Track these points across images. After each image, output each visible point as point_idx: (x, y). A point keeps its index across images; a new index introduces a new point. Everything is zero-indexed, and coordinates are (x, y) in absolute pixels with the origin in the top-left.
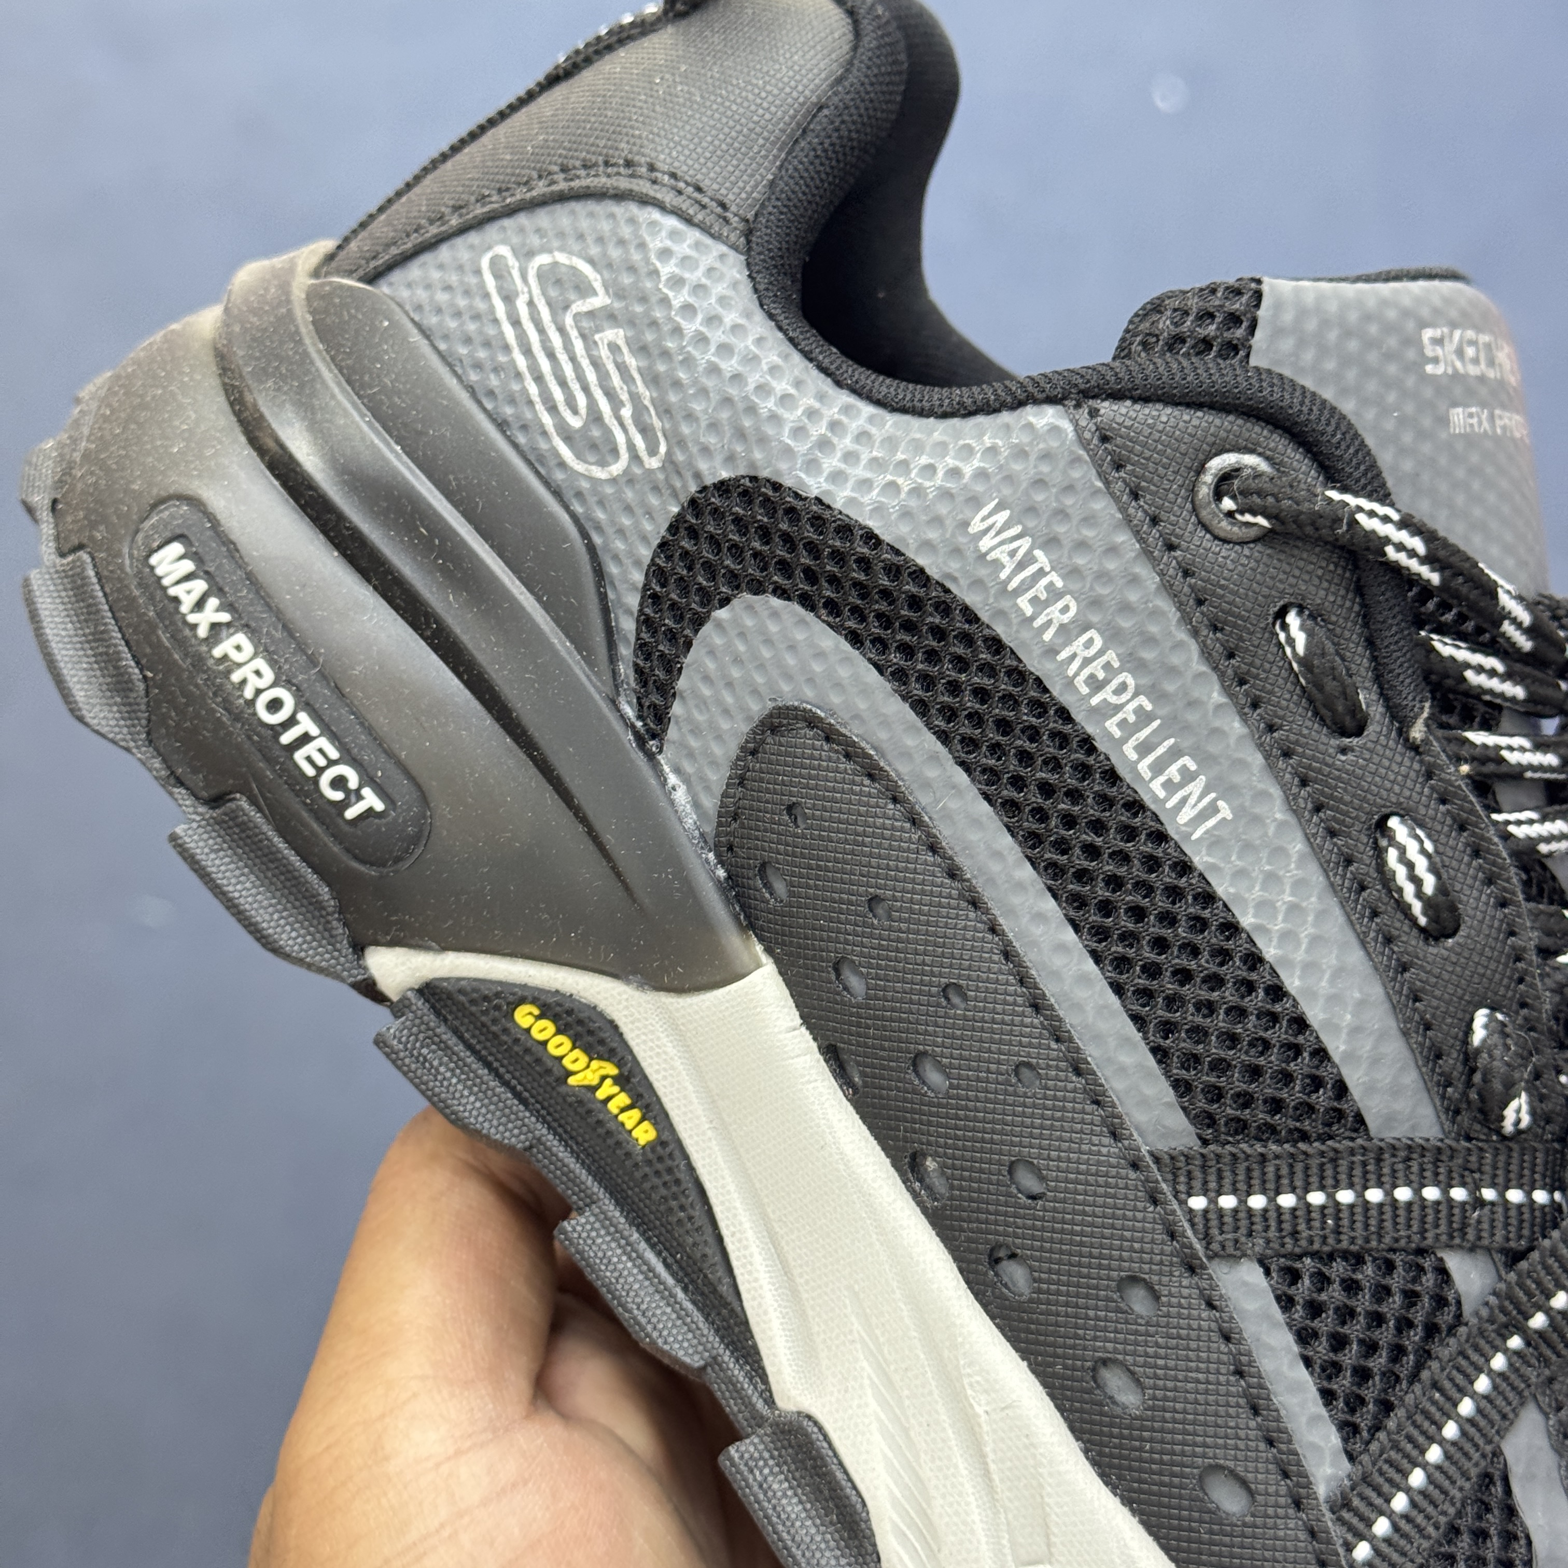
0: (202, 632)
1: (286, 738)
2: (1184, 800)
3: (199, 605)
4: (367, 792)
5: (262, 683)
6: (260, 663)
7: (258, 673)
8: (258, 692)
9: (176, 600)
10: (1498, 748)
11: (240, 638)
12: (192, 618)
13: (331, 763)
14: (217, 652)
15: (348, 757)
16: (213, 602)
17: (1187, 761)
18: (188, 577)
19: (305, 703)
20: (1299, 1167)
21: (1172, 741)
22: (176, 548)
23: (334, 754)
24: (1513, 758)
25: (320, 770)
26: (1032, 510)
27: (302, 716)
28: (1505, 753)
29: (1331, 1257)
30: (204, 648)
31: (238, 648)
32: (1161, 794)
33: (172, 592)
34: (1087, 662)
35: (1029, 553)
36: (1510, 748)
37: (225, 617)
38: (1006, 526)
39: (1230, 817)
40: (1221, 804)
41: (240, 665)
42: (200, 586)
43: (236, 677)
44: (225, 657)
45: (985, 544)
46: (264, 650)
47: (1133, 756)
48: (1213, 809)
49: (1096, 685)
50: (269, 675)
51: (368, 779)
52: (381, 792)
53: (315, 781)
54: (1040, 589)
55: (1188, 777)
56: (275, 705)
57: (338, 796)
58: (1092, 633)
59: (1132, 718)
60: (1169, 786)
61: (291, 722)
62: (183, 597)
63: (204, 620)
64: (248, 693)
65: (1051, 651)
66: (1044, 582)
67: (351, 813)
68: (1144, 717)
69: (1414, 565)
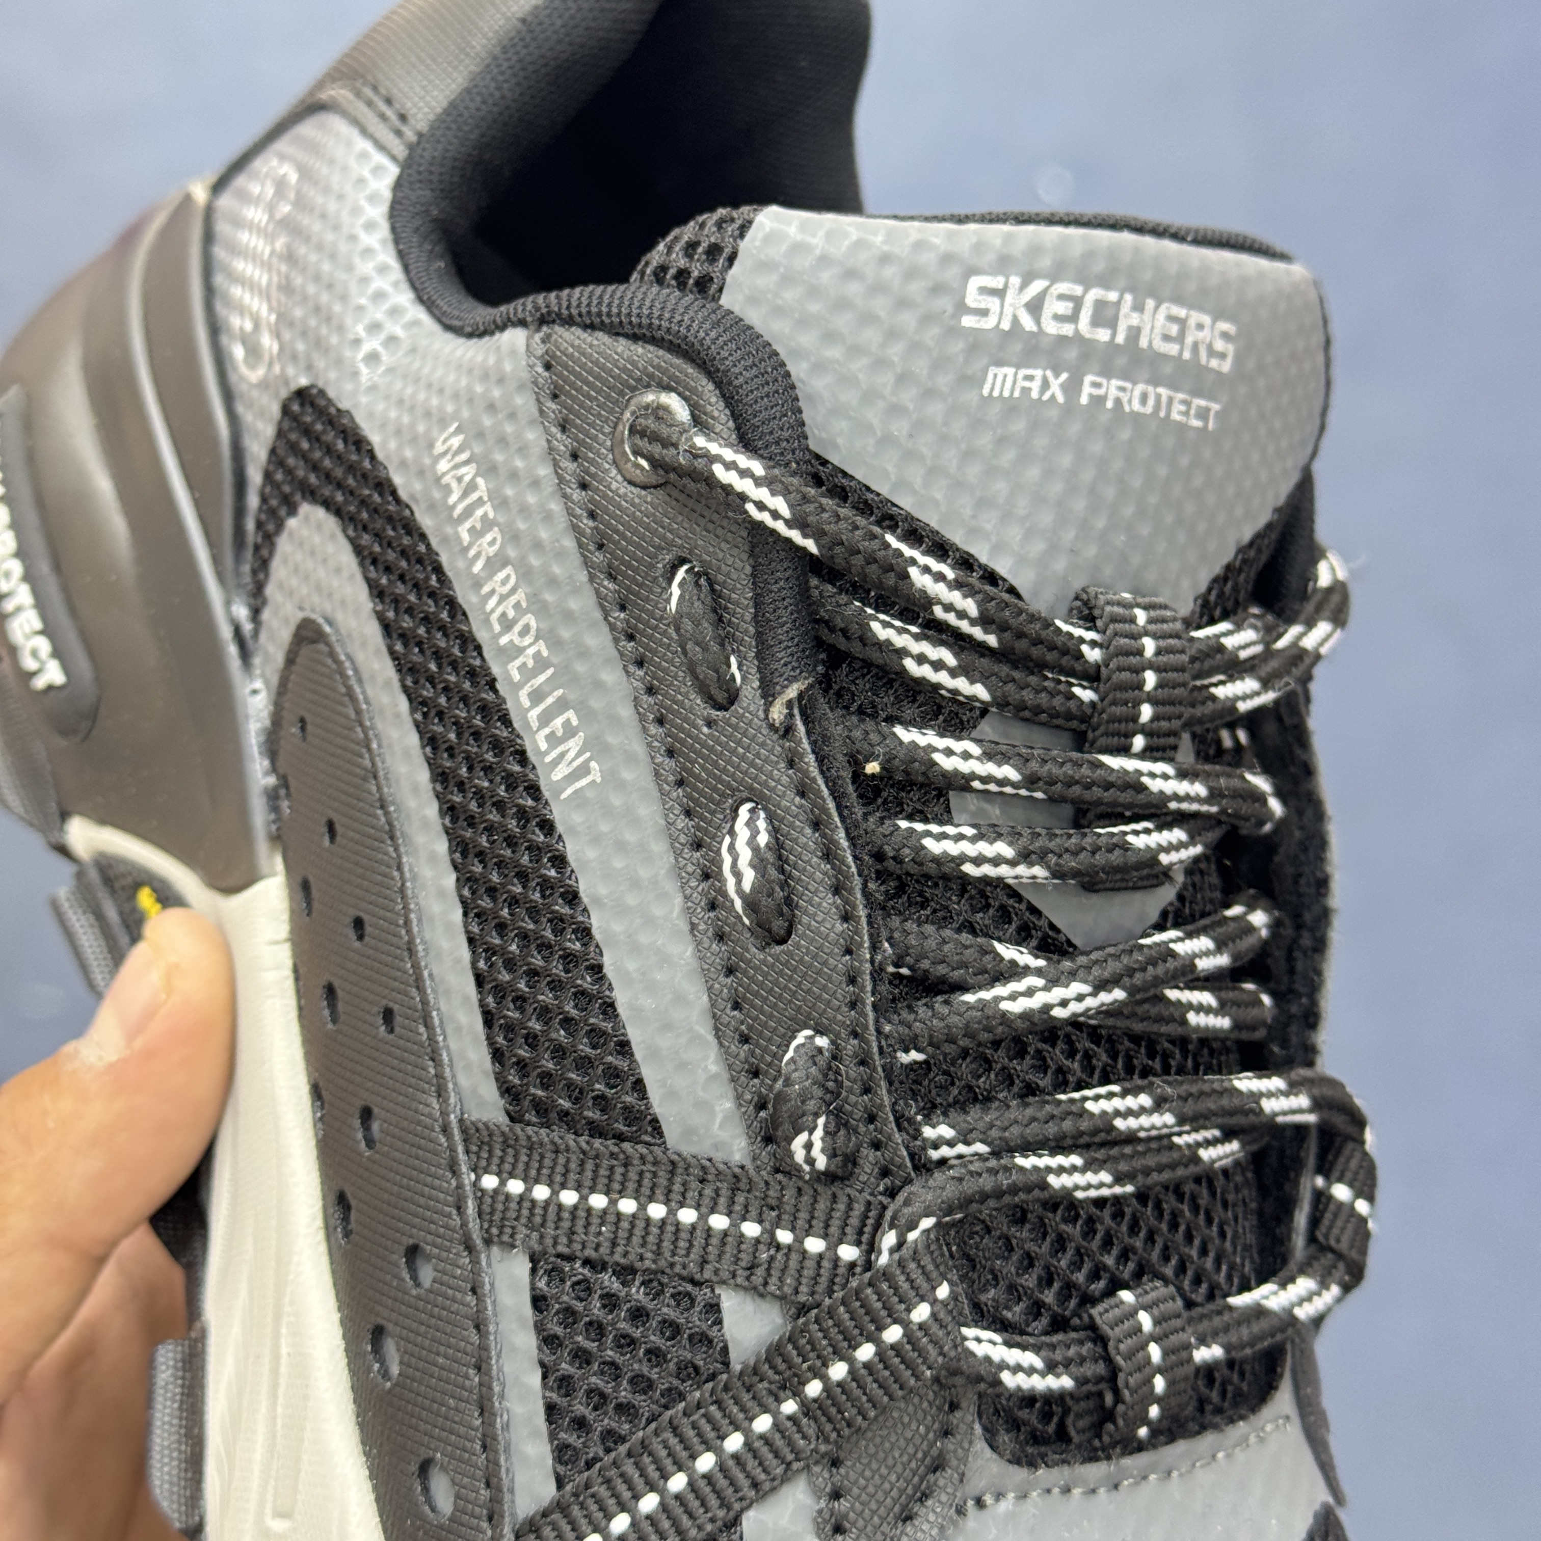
2: (562, 756)
6: (8, 535)
17: (571, 715)
20: (590, 1165)
21: (561, 691)
26: (480, 435)
32: (543, 746)
34: (503, 598)
35: (473, 480)
38: (460, 450)
39: (599, 780)
40: (593, 765)
45: (443, 466)
46: (14, 523)
47: (526, 703)
48: (584, 770)
49: (507, 625)
50: (11, 548)
52: (63, 667)
54: (475, 520)
55: (570, 731)
58: (509, 570)
59: (530, 663)
60: (552, 738)
65: (477, 584)
66: (479, 512)
68: (541, 664)
69: (780, 527)
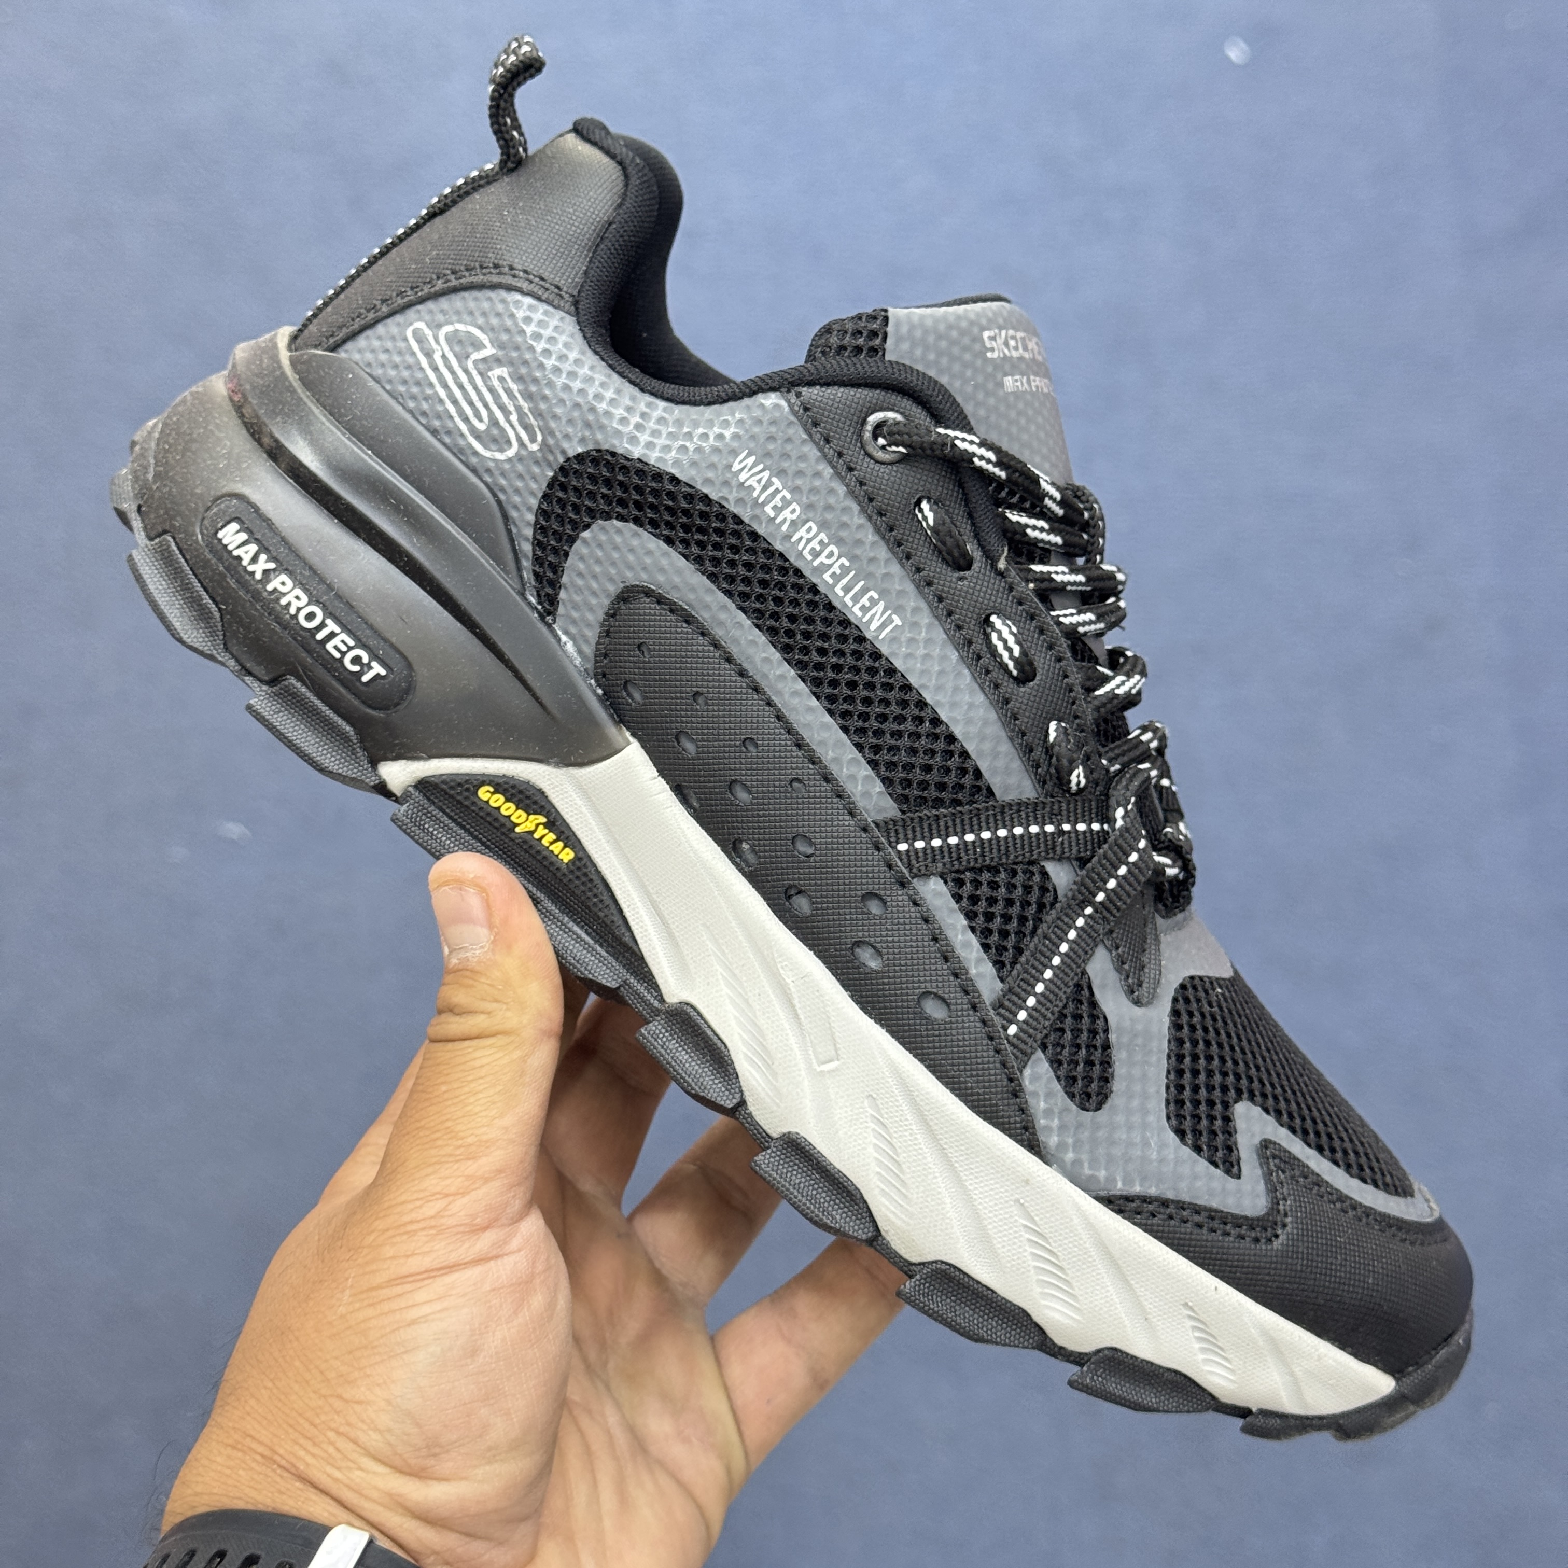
0: (258, 576)
1: (320, 636)
2: (874, 616)
3: (254, 560)
4: (374, 664)
5: (301, 604)
6: (298, 592)
7: (297, 598)
8: (299, 609)
9: (239, 558)
10: (1049, 573)
11: (284, 577)
12: (250, 568)
13: (350, 648)
14: (270, 587)
15: (361, 644)
16: (263, 557)
17: (873, 593)
18: (244, 544)
19: (328, 614)
20: (958, 821)
21: (862, 583)
22: (234, 526)
23: (351, 643)
24: (1058, 578)
25: (343, 654)
26: (768, 455)
27: (329, 622)
28: (1054, 576)
29: (981, 870)
30: (260, 586)
31: (283, 584)
32: (859, 614)
33: (235, 553)
34: (809, 541)
35: (769, 480)
36: (1057, 573)
37: (272, 565)
38: (754, 465)
39: (900, 623)
40: (894, 617)
41: (284, 594)
42: (253, 548)
43: (283, 601)
44: (275, 590)
45: (742, 477)
46: (299, 583)
47: (841, 593)
48: (889, 621)
49: (816, 554)
50: (305, 599)
51: (374, 656)
52: (383, 664)
53: (341, 661)
54: (777, 501)
55: (874, 603)
56: (310, 616)
57: (356, 668)
58: (810, 524)
59: (838, 572)
60: (864, 609)
61: (322, 625)
62: (243, 555)
63: (258, 569)
64: (293, 611)
65: (788, 537)
66: (779, 496)
67: (365, 678)
68: (845, 570)
69: (990, 467)
